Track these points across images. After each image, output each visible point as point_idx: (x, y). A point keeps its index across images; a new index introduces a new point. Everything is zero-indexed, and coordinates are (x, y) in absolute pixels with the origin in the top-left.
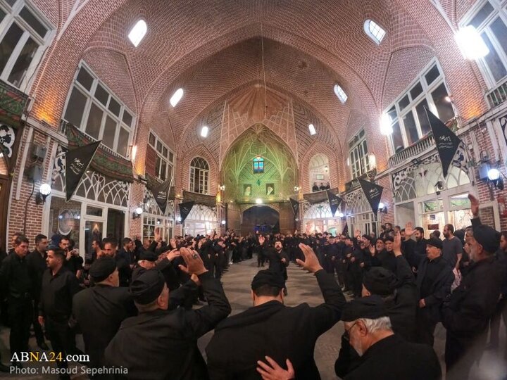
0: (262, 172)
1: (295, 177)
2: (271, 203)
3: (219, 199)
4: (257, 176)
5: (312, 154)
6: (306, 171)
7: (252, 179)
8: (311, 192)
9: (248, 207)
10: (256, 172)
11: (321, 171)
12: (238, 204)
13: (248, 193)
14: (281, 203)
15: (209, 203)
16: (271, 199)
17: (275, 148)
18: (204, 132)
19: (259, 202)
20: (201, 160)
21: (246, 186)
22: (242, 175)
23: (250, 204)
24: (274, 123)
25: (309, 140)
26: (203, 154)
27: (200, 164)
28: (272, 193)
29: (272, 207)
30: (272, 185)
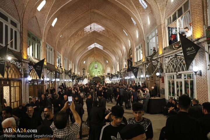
0: (97, 68)
1: (104, 71)
2: (99, 76)
3: (88, 76)
4: (96, 69)
5: (107, 67)
6: (106, 70)
7: (95, 70)
8: (107, 75)
9: (94, 77)
10: (95, 68)
11: (108, 71)
12: (91, 76)
13: (93, 74)
14: (101, 76)
15: (86, 77)
16: (99, 75)
17: (100, 63)
18: (84, 62)
19: (96, 76)
20: (84, 68)
21: (93, 72)
22: (92, 69)
23: (94, 76)
24: (99, 59)
25: (107, 64)
26: (84, 67)
27: (84, 69)
28: (99, 74)
29: (99, 77)
30: (99, 72)
